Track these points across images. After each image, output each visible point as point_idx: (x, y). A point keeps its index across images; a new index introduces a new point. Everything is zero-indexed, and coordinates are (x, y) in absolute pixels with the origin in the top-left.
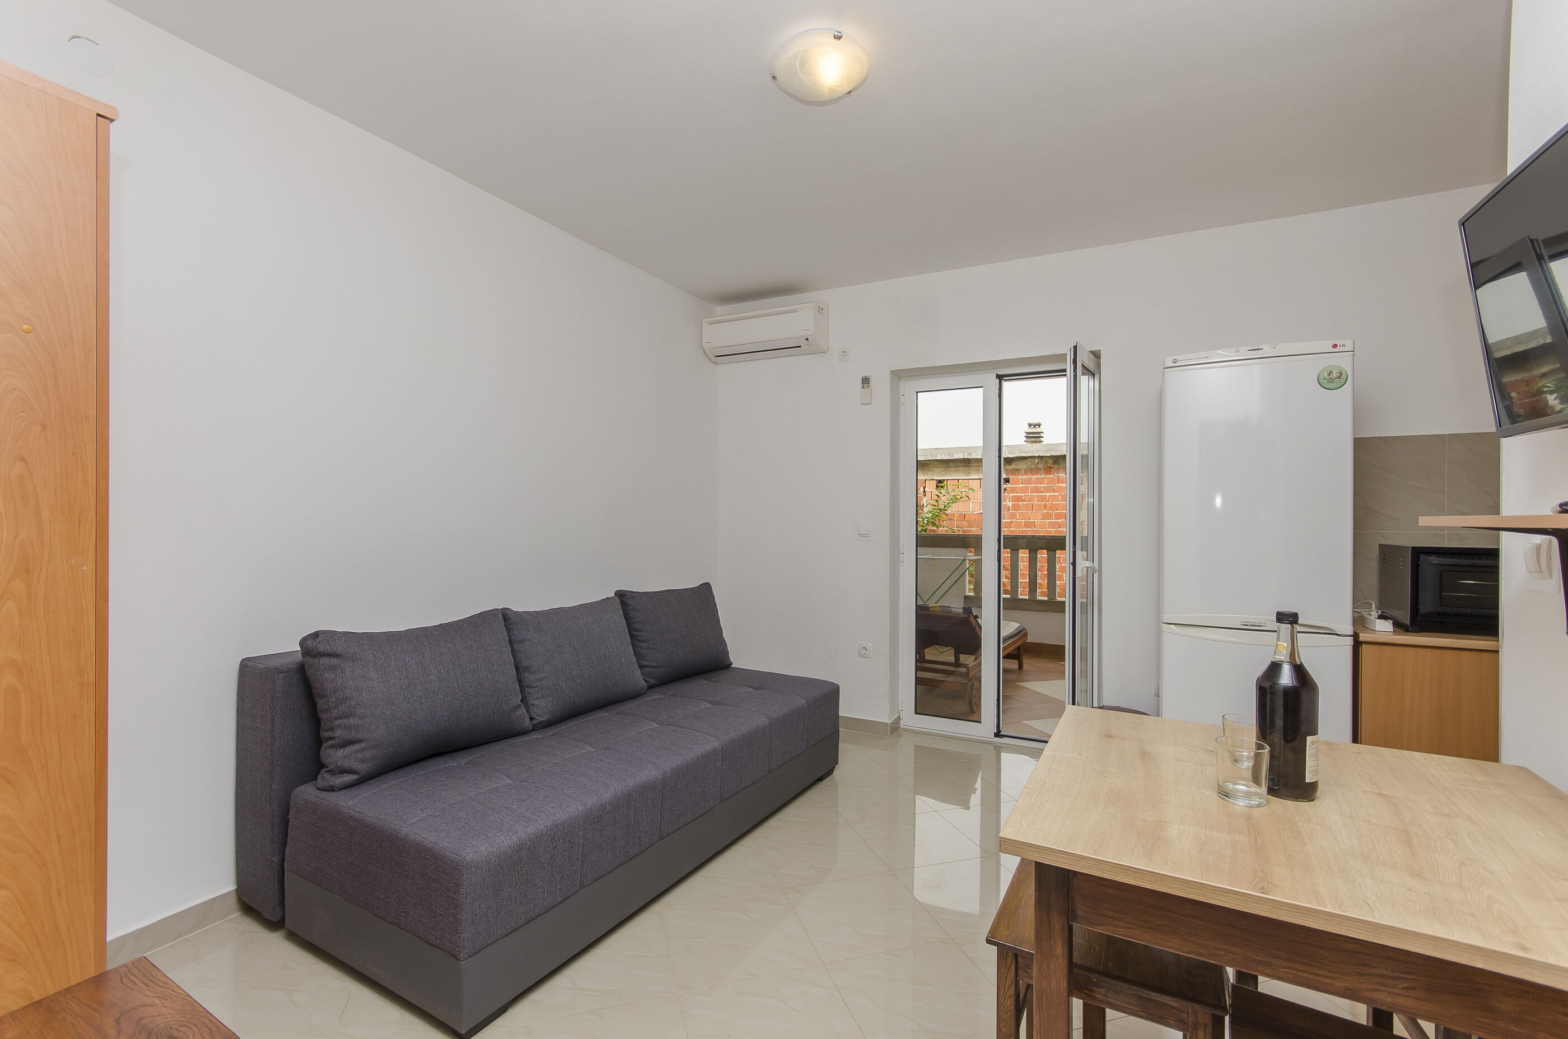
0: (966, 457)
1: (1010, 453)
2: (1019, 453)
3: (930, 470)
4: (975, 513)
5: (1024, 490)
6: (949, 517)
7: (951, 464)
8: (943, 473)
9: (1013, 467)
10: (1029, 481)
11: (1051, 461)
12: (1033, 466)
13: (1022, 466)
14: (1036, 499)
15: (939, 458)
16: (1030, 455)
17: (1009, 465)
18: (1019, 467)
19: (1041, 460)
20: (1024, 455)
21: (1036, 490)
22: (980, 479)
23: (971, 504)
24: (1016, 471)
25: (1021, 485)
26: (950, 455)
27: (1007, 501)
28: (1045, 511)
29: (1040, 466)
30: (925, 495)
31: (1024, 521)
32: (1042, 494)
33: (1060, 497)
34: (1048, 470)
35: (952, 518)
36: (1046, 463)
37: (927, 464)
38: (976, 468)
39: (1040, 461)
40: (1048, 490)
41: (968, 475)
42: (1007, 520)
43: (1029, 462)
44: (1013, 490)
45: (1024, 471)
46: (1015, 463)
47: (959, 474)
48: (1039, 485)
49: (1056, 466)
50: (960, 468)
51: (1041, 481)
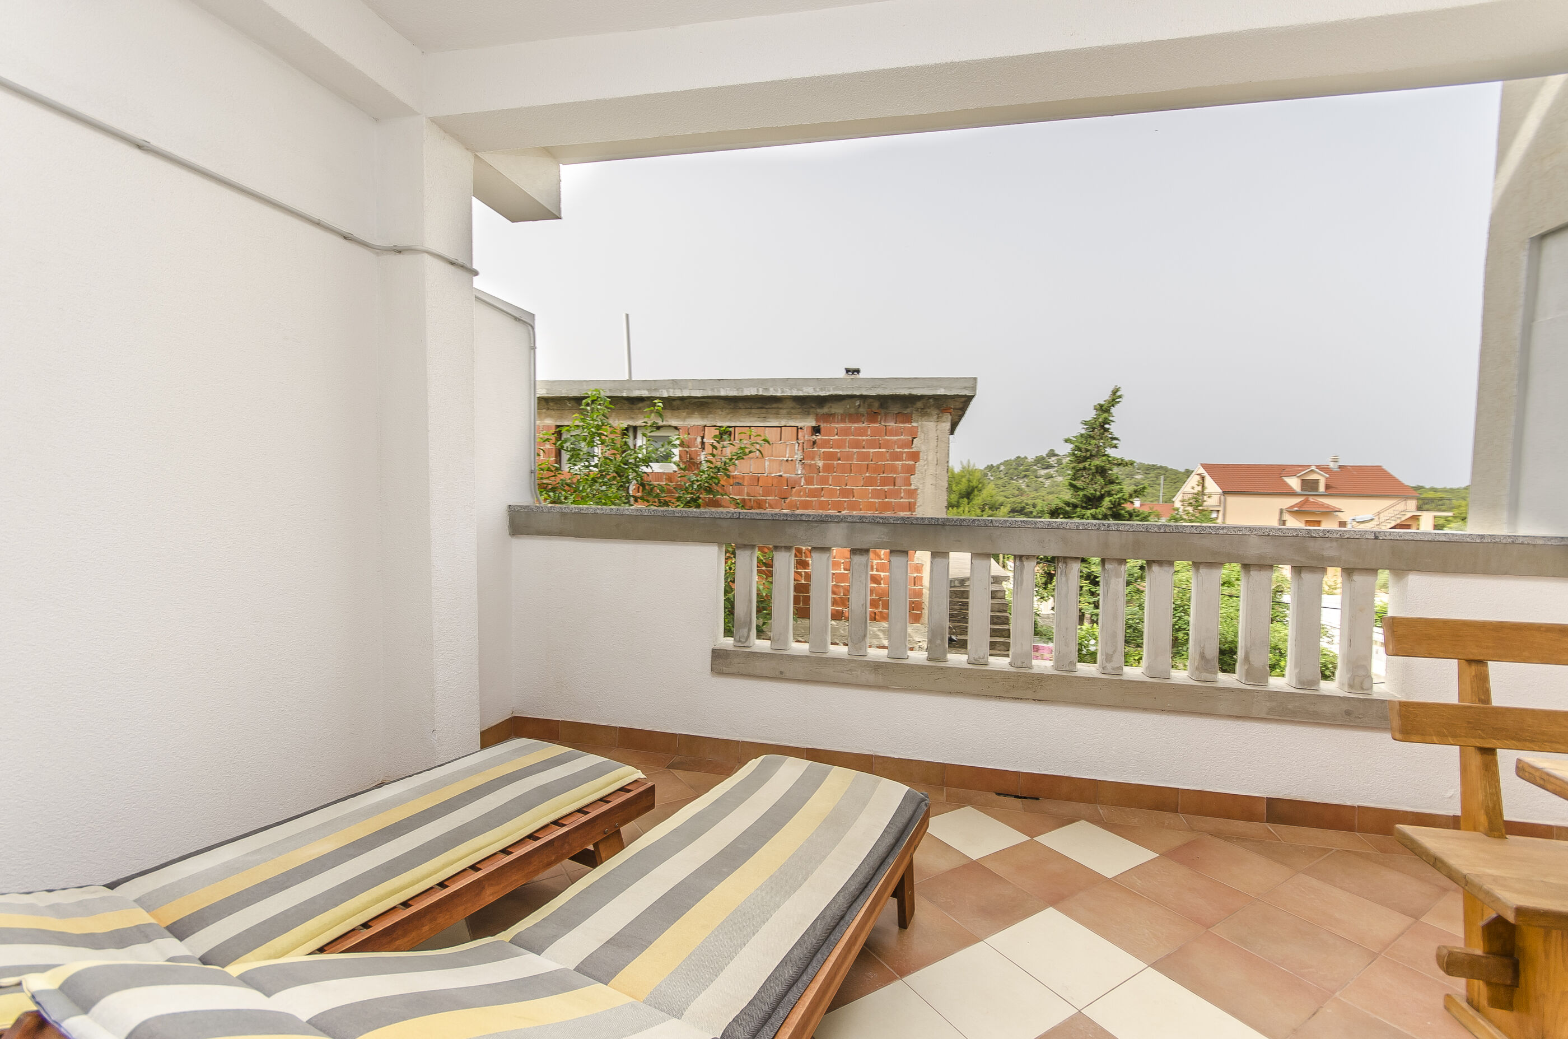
0: (761, 393)
1: (822, 390)
2: (834, 389)
3: (710, 413)
4: (773, 475)
5: (839, 444)
6: (737, 481)
7: (740, 405)
8: (729, 417)
9: (825, 410)
10: (846, 432)
11: (876, 404)
12: (852, 411)
13: (837, 409)
14: (855, 456)
15: (723, 393)
16: (849, 393)
17: (819, 408)
18: (833, 411)
19: (864, 403)
20: (841, 393)
21: (856, 444)
22: (781, 427)
23: (767, 463)
24: (829, 417)
25: (836, 437)
26: (738, 390)
27: (817, 459)
28: (867, 475)
29: (861, 410)
30: (704, 449)
31: (838, 488)
32: (864, 450)
33: (887, 455)
34: (873, 417)
35: (740, 481)
36: (870, 406)
37: (706, 403)
38: (776, 410)
39: (862, 403)
40: (872, 444)
41: (763, 422)
42: (816, 486)
43: (847, 404)
44: (826, 444)
45: (840, 417)
46: (828, 405)
47: (752, 419)
48: (860, 438)
49: (883, 411)
50: (753, 411)
51: (862, 432)
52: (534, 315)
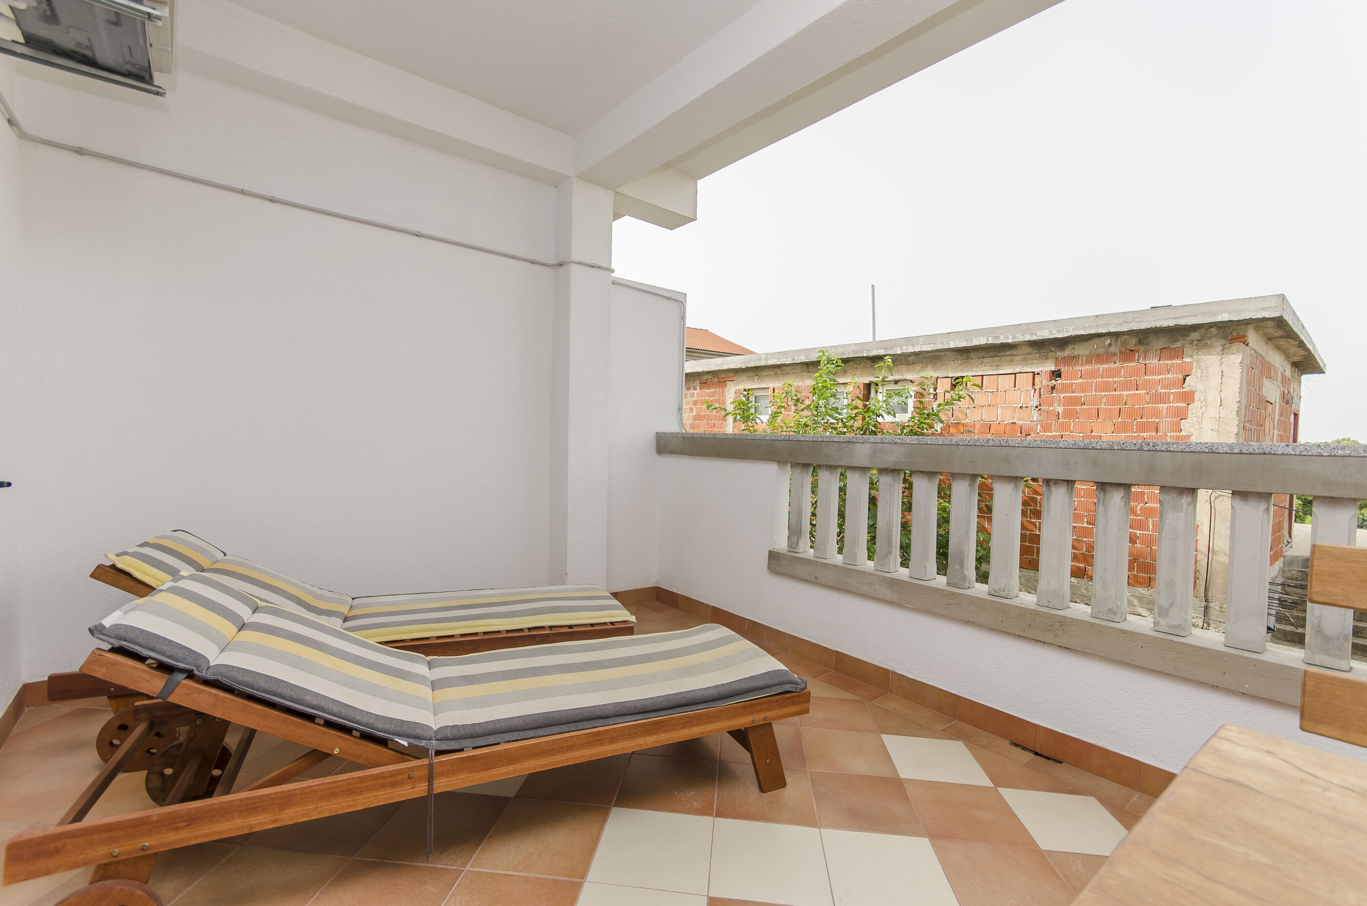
0: (990, 342)
1: (1059, 331)
2: (1074, 330)
3: (943, 365)
4: (1005, 423)
5: (1083, 388)
6: (968, 429)
7: (973, 355)
8: (961, 368)
9: (1067, 352)
10: (1092, 375)
11: (1133, 341)
12: (1101, 351)
13: (1082, 350)
14: (1104, 400)
15: (952, 345)
16: (1093, 331)
17: (1060, 351)
18: (1076, 353)
19: (1116, 340)
20: (1083, 332)
21: (1106, 387)
22: (1015, 374)
23: (999, 411)
24: (1073, 360)
25: (1080, 380)
26: (967, 341)
27: (1056, 405)
28: (1120, 420)
29: (1113, 349)
30: (936, 399)
31: (1082, 435)
32: (1115, 393)
33: (1148, 398)
34: (1128, 355)
35: (972, 429)
36: (1124, 343)
37: (939, 356)
38: (1010, 357)
39: (1113, 341)
40: (1126, 386)
41: (997, 370)
42: (1054, 433)
43: (1094, 344)
44: (1066, 388)
45: (1085, 359)
46: (1070, 347)
47: (983, 368)
48: (1111, 380)
49: (1142, 348)
50: (986, 360)
51: (1114, 373)
52: (686, 294)
